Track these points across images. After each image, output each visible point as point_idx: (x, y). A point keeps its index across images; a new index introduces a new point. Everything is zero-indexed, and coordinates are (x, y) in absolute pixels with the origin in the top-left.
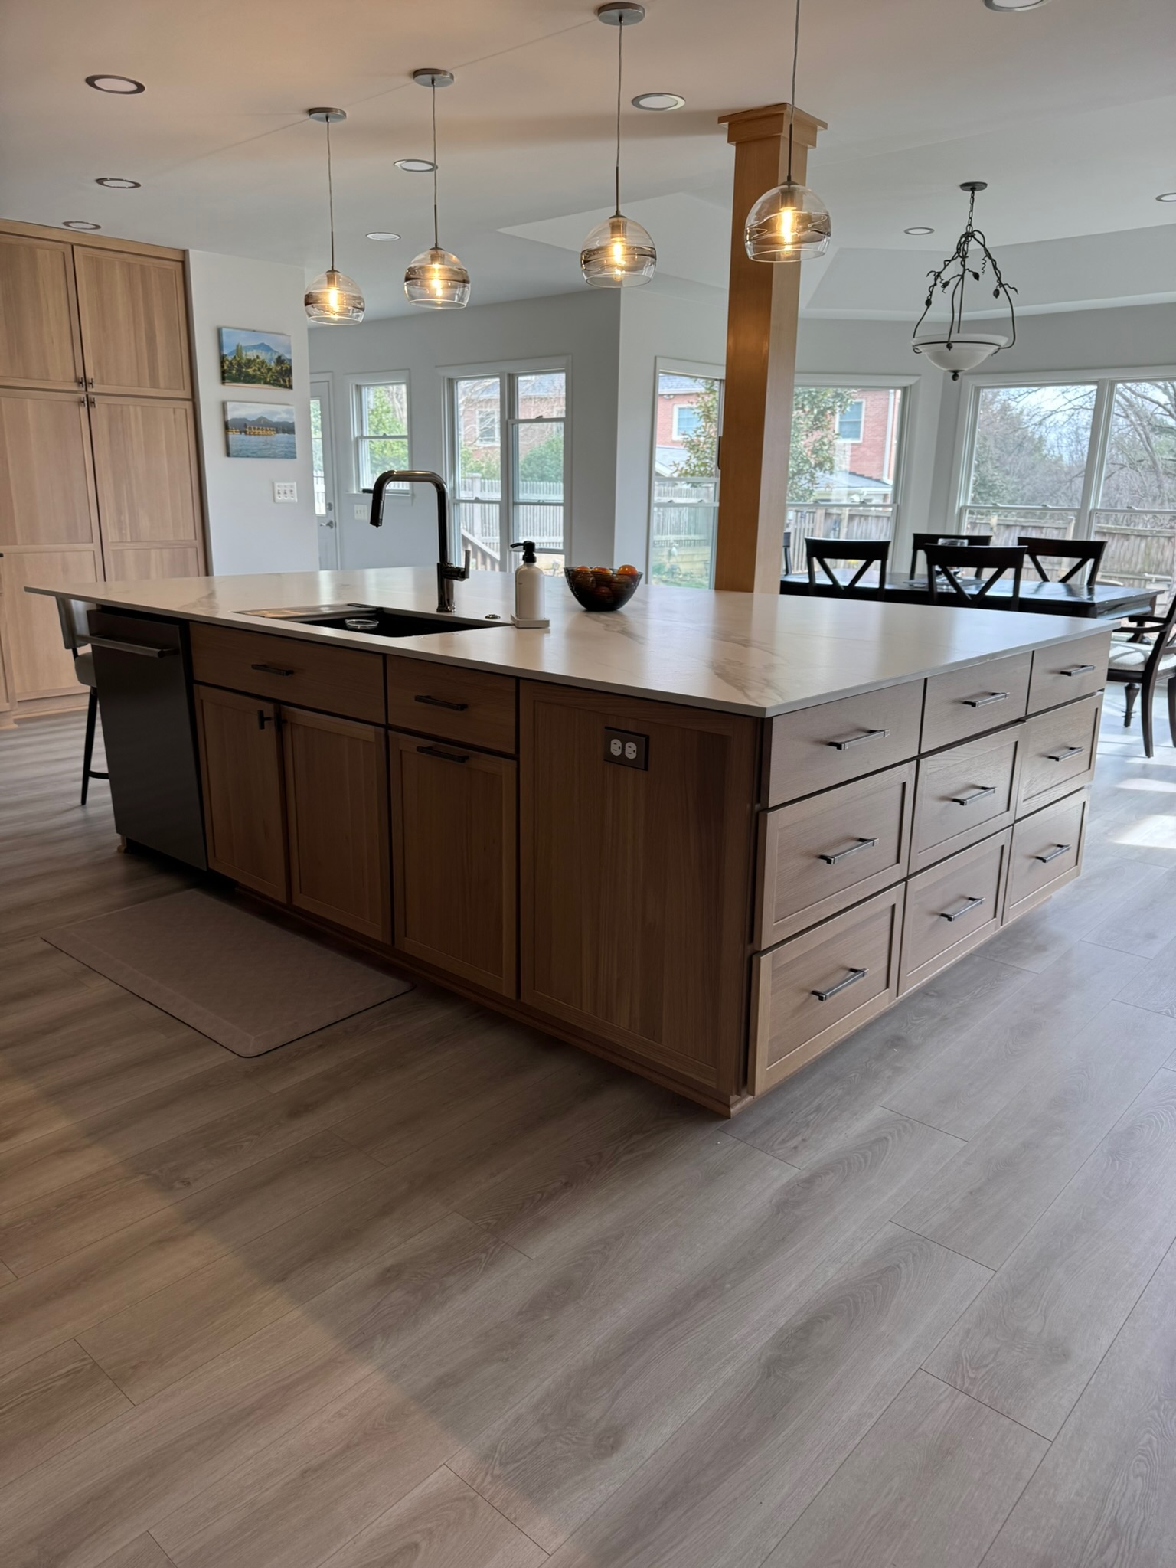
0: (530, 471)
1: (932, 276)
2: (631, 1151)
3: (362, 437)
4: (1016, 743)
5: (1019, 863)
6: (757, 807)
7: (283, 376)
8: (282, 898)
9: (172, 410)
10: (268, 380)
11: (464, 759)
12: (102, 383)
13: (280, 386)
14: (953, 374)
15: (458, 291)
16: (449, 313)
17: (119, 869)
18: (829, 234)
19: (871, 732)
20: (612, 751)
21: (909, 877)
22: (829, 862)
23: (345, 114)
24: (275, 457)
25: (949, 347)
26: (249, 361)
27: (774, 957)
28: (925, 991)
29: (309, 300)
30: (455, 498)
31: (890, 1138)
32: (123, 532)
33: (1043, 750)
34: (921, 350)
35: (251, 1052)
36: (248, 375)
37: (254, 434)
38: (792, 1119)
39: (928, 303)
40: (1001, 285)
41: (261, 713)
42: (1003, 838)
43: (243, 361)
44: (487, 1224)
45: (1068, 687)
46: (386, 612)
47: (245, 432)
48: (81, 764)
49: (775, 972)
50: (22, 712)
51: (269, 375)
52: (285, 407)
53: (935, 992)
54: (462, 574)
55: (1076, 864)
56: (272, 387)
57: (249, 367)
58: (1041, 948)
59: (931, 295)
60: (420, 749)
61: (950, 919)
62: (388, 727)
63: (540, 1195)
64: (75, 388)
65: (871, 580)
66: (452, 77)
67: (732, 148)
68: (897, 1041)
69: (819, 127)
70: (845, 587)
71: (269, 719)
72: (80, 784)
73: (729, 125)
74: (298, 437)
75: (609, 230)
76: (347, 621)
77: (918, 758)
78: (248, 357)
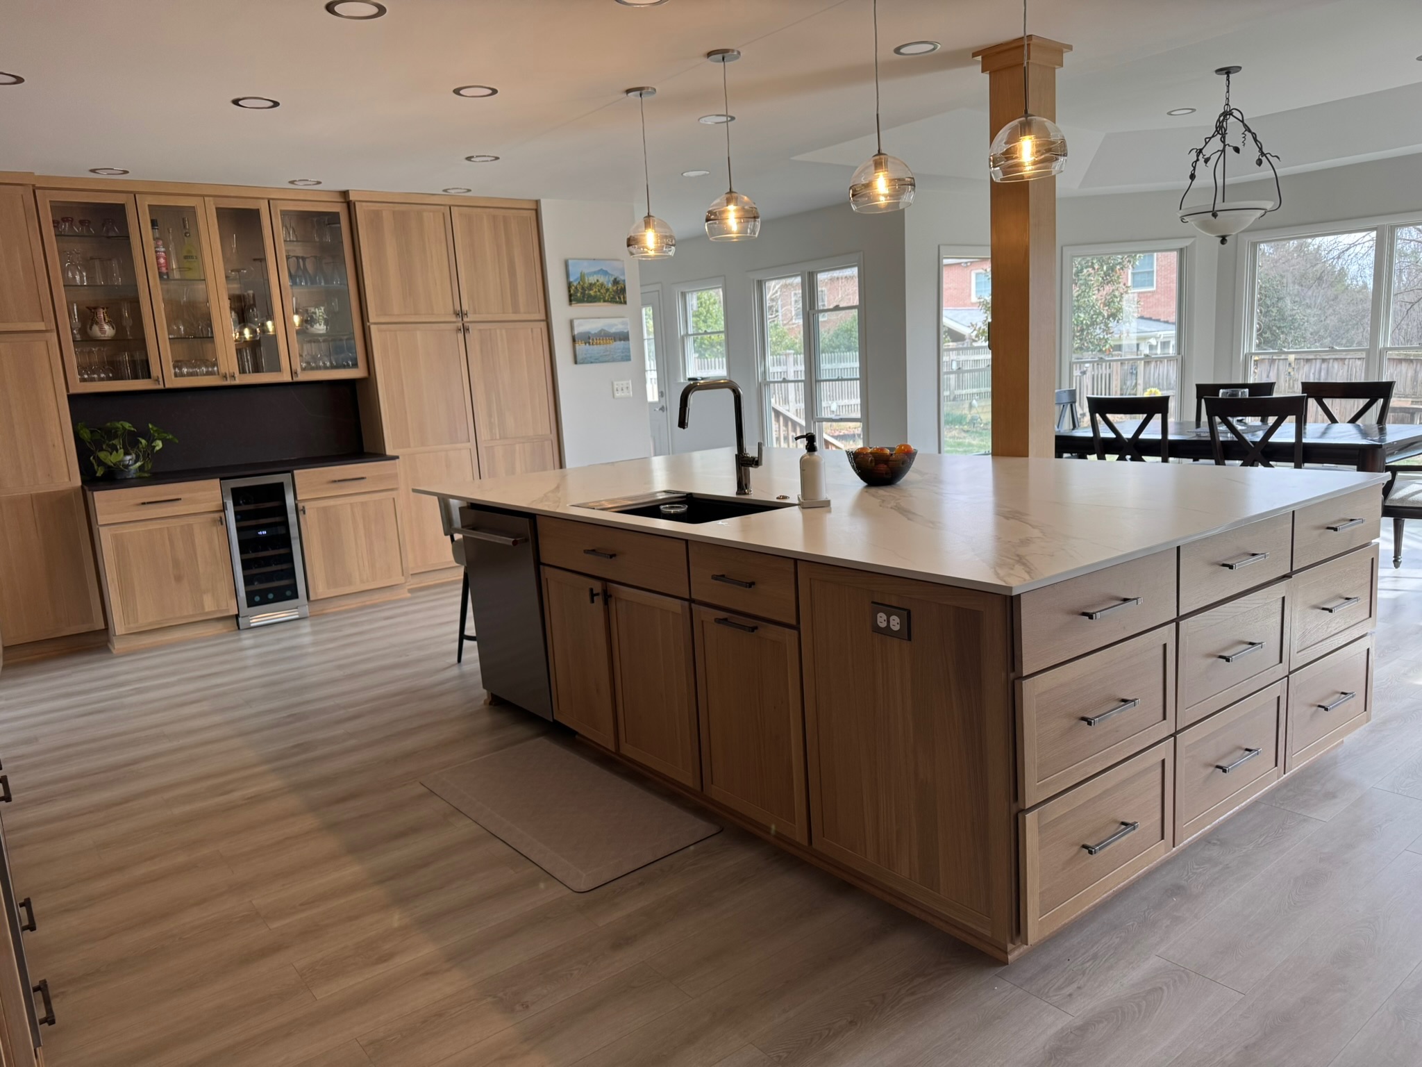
0: (838, 344)
1: (1194, 153)
2: (913, 994)
3: (687, 335)
4: (1283, 598)
5: (1299, 711)
6: (1012, 675)
7: (619, 294)
8: (611, 747)
9: (530, 330)
10: (607, 298)
11: (753, 629)
12: (475, 313)
13: (617, 302)
14: (1221, 239)
15: (750, 225)
16: (745, 243)
17: (485, 720)
18: (1065, 155)
19: (1125, 600)
20: (878, 623)
21: (1177, 732)
22: (1090, 724)
23: (655, 90)
24: (614, 360)
25: (1215, 215)
26: (591, 284)
27: (1039, 815)
28: (1206, 840)
29: (630, 242)
30: (765, 379)
31: (1165, 988)
32: (493, 431)
33: (1315, 602)
34: (1187, 220)
35: (584, 888)
36: (590, 296)
37: (596, 344)
38: (1068, 966)
39: (1192, 177)
40: (1263, 154)
41: (591, 590)
42: (1279, 689)
43: (586, 285)
44: (778, 1056)
45: (1334, 543)
46: (694, 496)
47: (589, 343)
48: (457, 627)
49: (1041, 829)
50: (415, 583)
51: (607, 295)
52: (620, 320)
53: (1218, 840)
54: (756, 462)
55: (1365, 710)
56: (609, 304)
57: (591, 289)
58: (1331, 795)
59: (1194, 169)
60: (719, 621)
61: (1225, 771)
62: (691, 601)
63: (827, 1032)
64: (454, 319)
65: (1152, 432)
66: (739, 53)
67: (986, 76)
68: (1177, 890)
69: (1065, 50)
70: (1128, 439)
71: (597, 594)
72: (456, 645)
73: (982, 58)
74: (632, 343)
75: (873, 168)
76: (662, 507)
77: (1178, 620)
78: (590, 282)
